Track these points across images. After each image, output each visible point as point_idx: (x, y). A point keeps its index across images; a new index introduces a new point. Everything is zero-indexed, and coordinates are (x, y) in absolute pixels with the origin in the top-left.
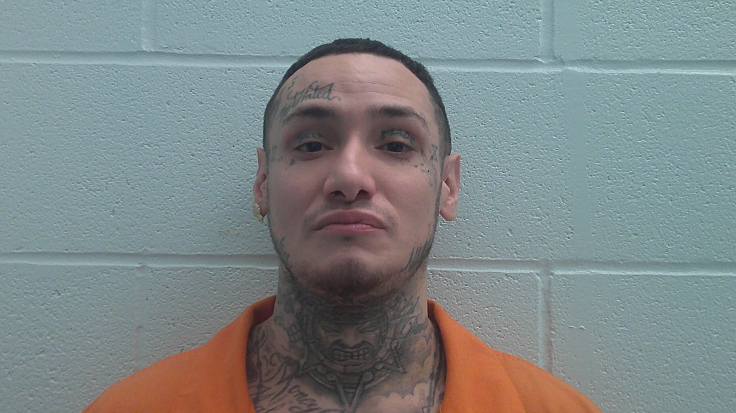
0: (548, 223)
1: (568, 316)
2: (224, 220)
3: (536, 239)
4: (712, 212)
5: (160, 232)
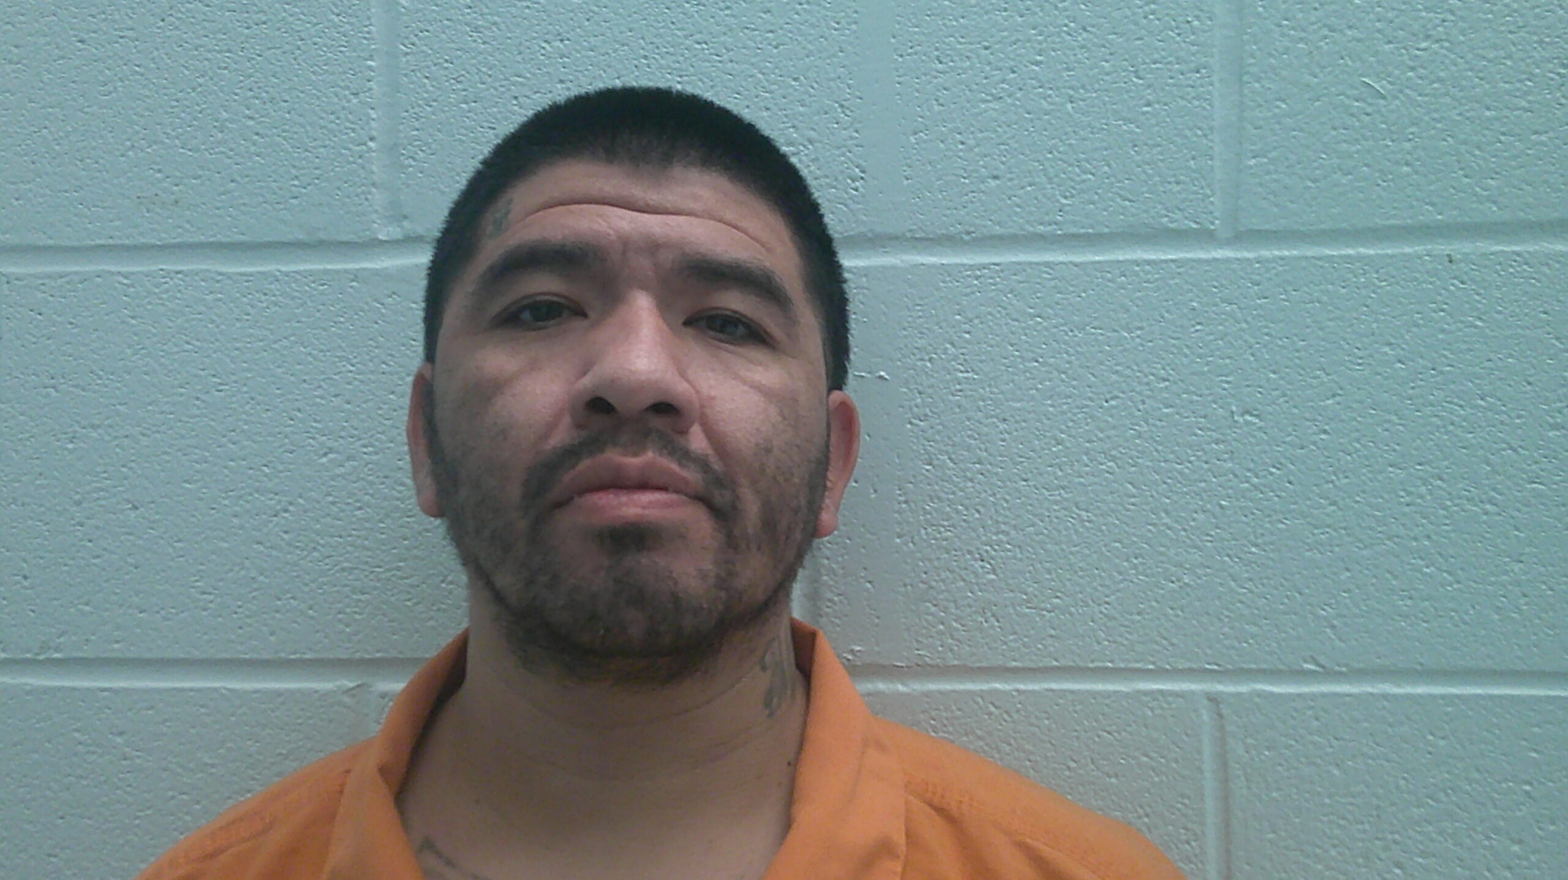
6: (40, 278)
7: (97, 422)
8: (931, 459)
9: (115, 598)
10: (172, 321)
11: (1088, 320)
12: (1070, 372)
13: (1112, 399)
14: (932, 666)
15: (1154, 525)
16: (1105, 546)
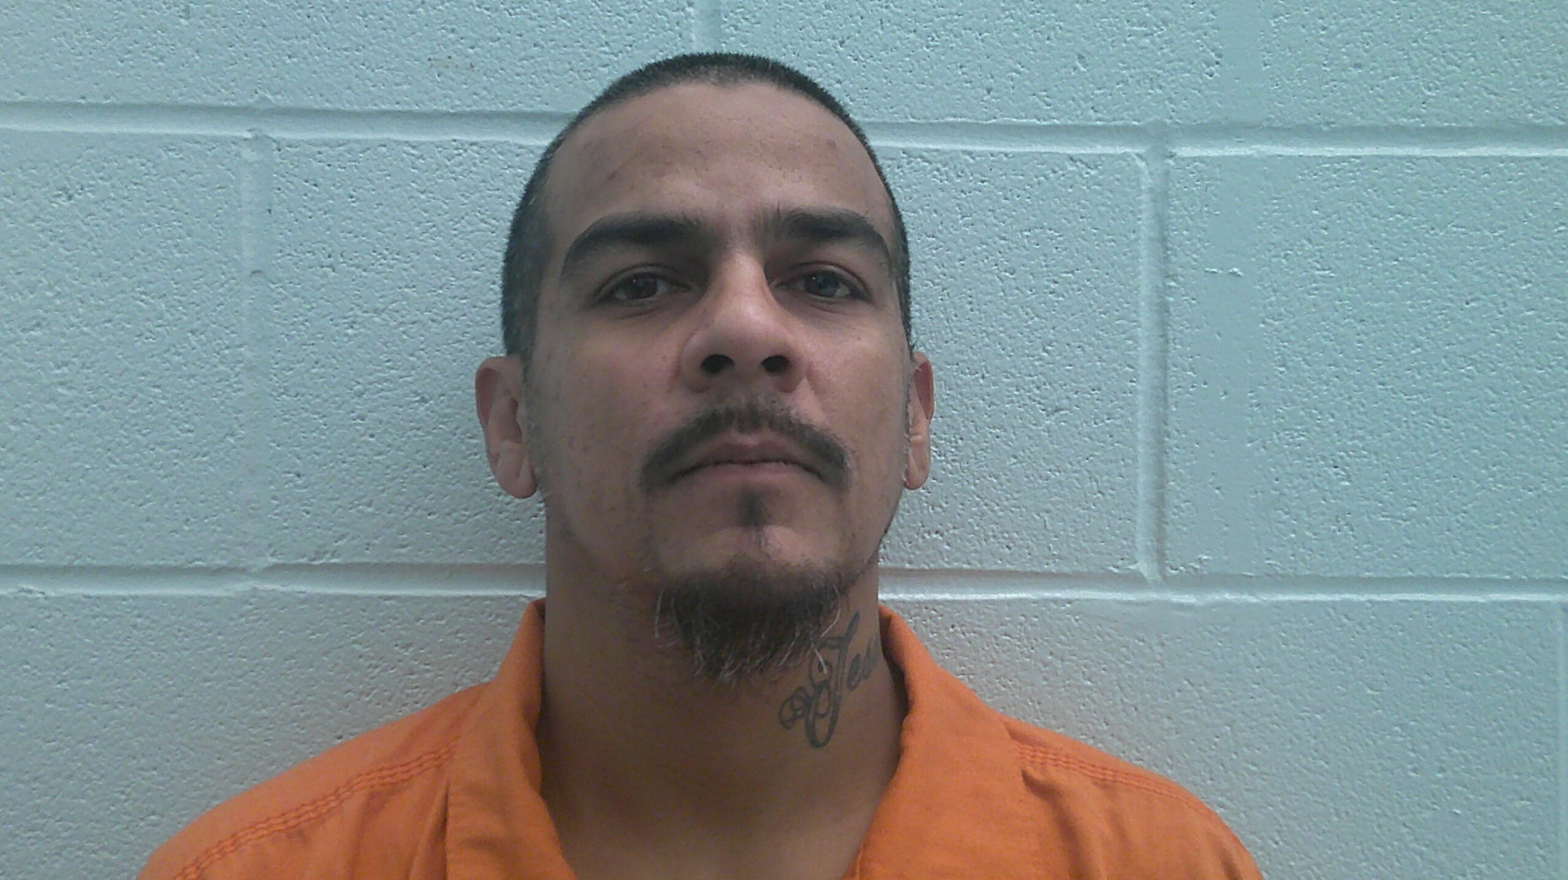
0: (1166, 42)
1: (1205, 248)
2: (439, 33)
3: (1138, 78)
4: (1526, 16)
5: (295, 60)
6: (315, 145)
7: (380, 306)
8: (1284, 359)
9: (402, 499)
10: (467, 198)
11: (1449, 218)
12: (1431, 272)
13: (1473, 300)
14: (1282, 576)
15: (1514, 431)
16: (1463, 452)
